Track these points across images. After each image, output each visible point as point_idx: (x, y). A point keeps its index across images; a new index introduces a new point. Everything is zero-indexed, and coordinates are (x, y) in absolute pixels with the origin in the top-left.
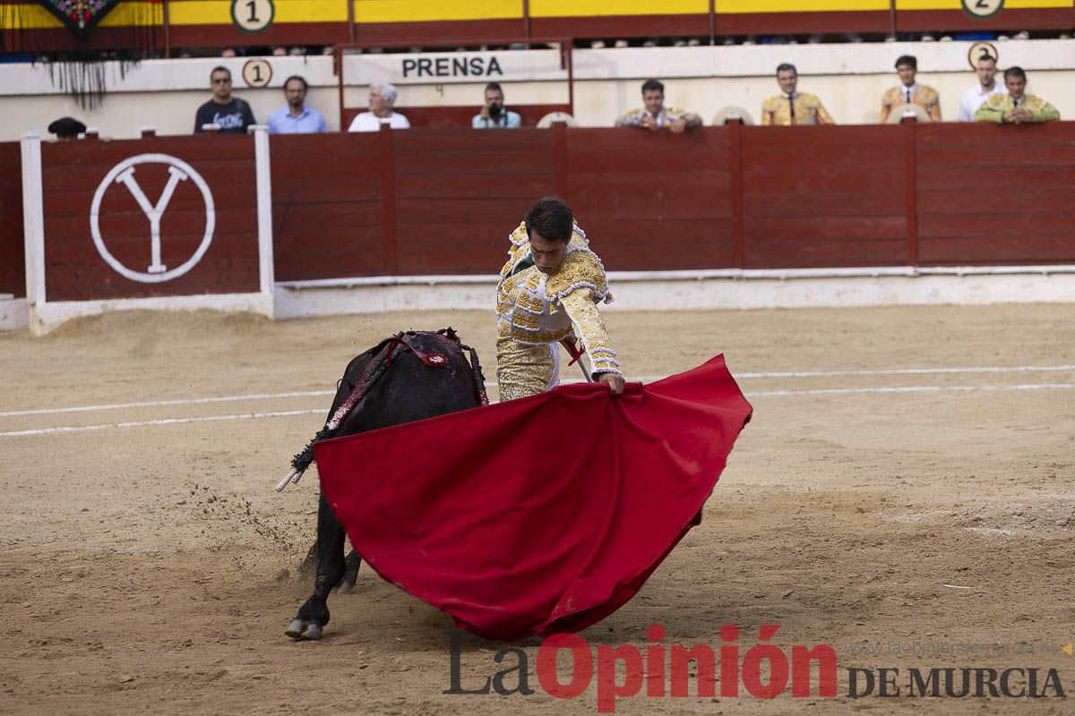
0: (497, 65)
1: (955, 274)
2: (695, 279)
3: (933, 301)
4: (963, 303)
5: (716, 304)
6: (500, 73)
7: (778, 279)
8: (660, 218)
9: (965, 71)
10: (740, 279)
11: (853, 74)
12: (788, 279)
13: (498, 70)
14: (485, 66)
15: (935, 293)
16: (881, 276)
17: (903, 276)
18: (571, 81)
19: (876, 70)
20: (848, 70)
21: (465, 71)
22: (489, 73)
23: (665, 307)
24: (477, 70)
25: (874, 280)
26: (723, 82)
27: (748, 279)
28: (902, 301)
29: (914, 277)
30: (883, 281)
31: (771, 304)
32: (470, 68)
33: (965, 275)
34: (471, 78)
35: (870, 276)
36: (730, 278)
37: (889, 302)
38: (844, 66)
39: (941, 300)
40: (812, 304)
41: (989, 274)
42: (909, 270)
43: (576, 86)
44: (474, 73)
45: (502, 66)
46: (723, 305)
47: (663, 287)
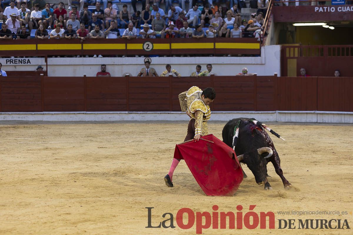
0: (29, 61)
1: (138, 113)
2: (75, 114)
3: (132, 120)
4: (140, 120)
5: (80, 120)
6: (30, 63)
7: (95, 114)
8: (66, 99)
9: (143, 64)
10: (86, 114)
11: (116, 65)
12: (97, 114)
13: (30, 62)
14: (26, 62)
15: (133, 118)
16: (120, 113)
17: (125, 113)
18: (47, 65)
19: (122, 64)
20: (115, 64)
21: (21, 63)
22: (27, 63)
23: (67, 120)
24: (24, 62)
25: (118, 114)
26: (85, 66)
27: (88, 114)
28: (125, 119)
29: (128, 114)
30: (120, 115)
31: (94, 120)
32: (23, 62)
33: (140, 113)
34: (23, 64)
35: (117, 113)
36: (83, 113)
37: (122, 120)
38: (114, 63)
39: (134, 120)
40: (103, 120)
41: (146, 113)
42: (127, 112)
43: (48, 66)
44: (23, 63)
45: (30, 61)
46: (81, 120)
47: (67, 115)
